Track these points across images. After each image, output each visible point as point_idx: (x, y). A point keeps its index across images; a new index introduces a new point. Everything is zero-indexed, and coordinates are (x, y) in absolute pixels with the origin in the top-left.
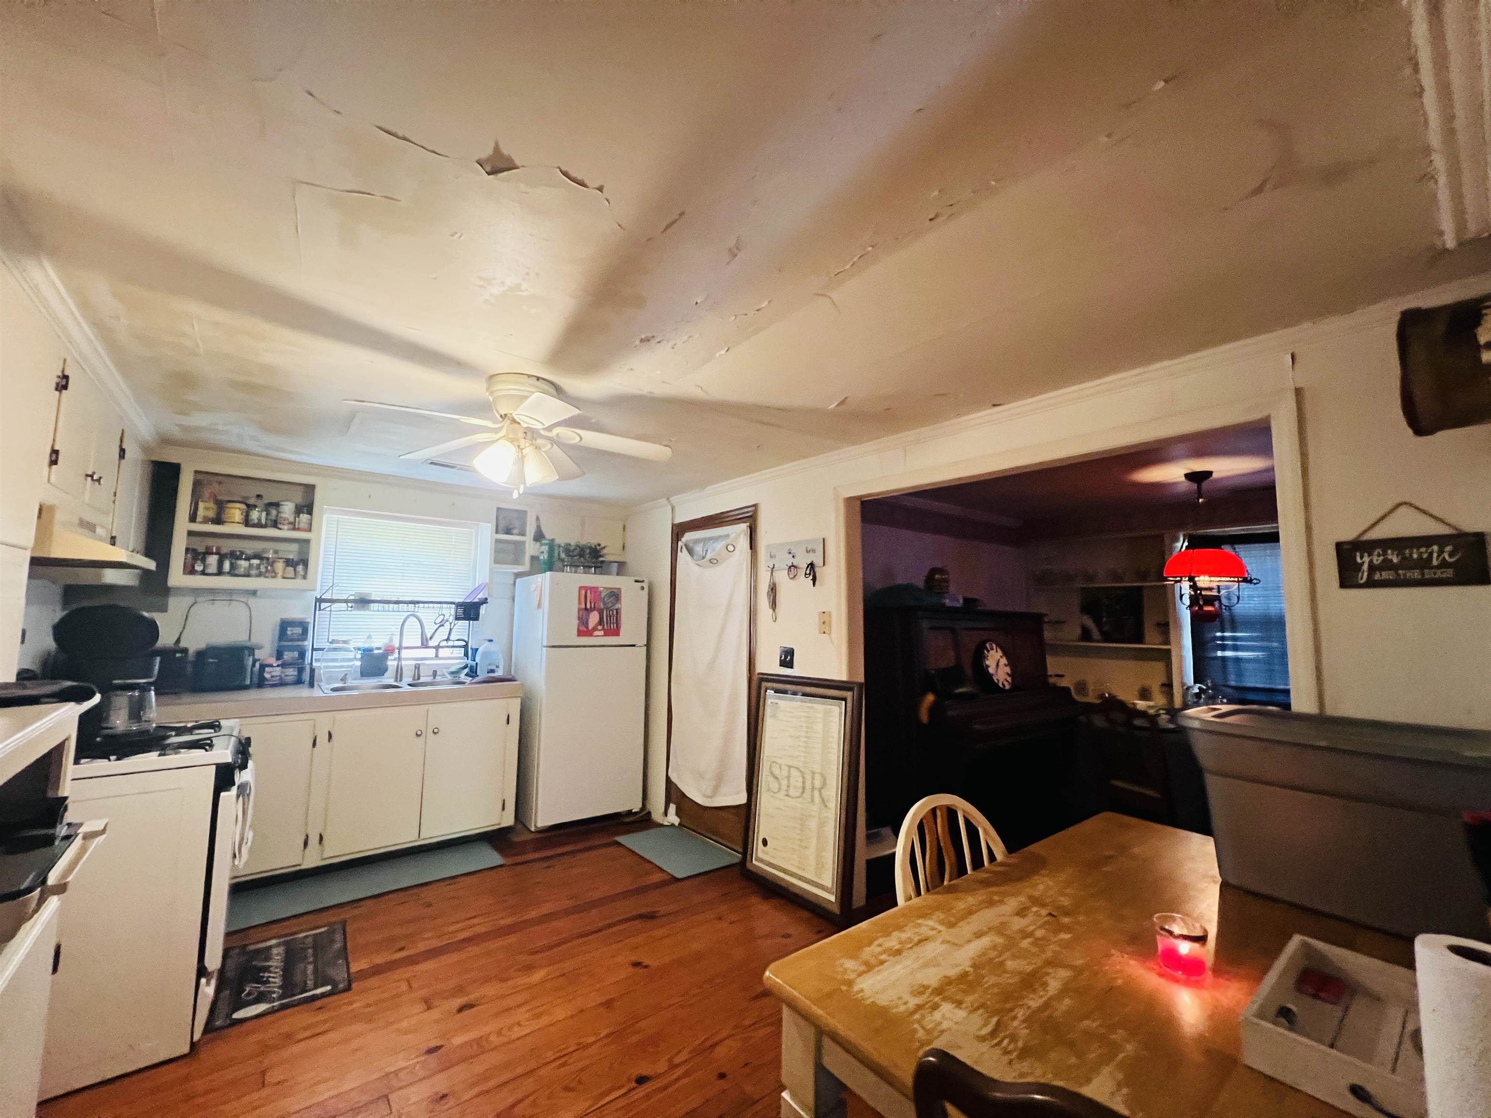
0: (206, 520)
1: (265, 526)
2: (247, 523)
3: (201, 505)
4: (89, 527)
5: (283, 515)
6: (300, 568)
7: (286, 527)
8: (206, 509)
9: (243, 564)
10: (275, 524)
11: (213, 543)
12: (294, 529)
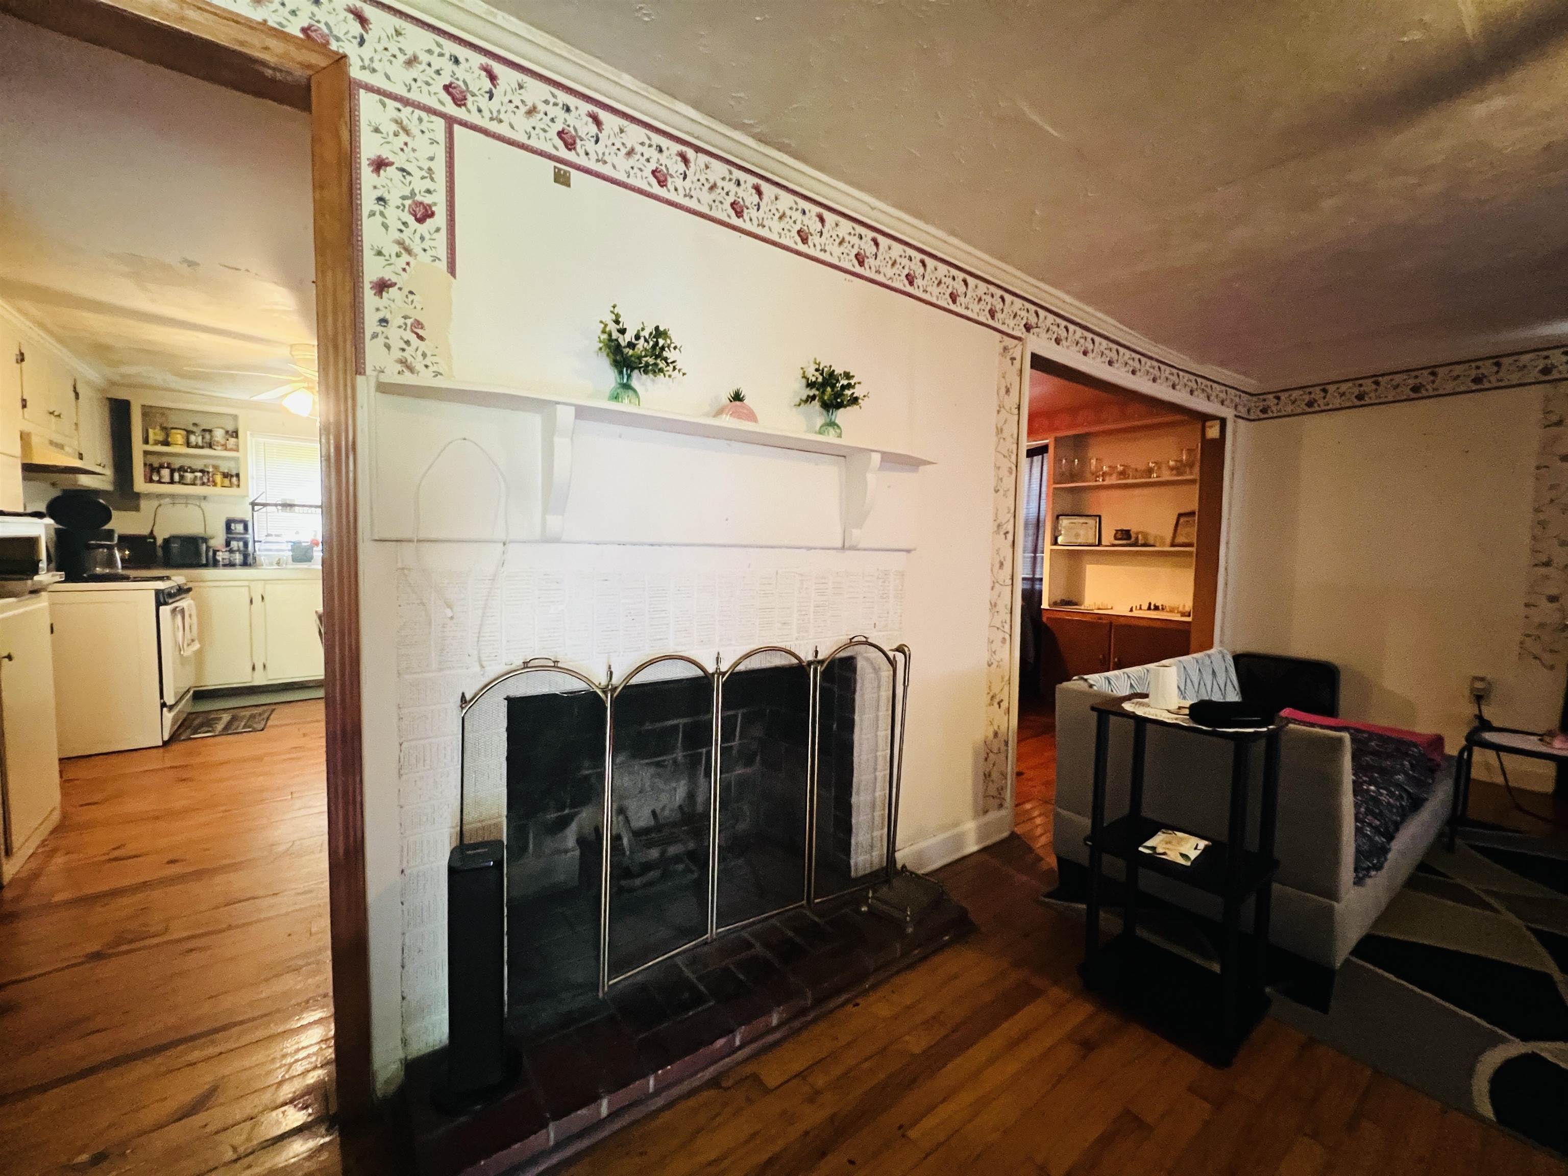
0: (157, 443)
1: (202, 447)
2: (188, 445)
3: (151, 431)
4: (60, 447)
5: (216, 439)
6: (234, 480)
7: (219, 448)
8: (155, 434)
9: (189, 476)
10: (210, 446)
11: (165, 460)
12: (226, 449)
